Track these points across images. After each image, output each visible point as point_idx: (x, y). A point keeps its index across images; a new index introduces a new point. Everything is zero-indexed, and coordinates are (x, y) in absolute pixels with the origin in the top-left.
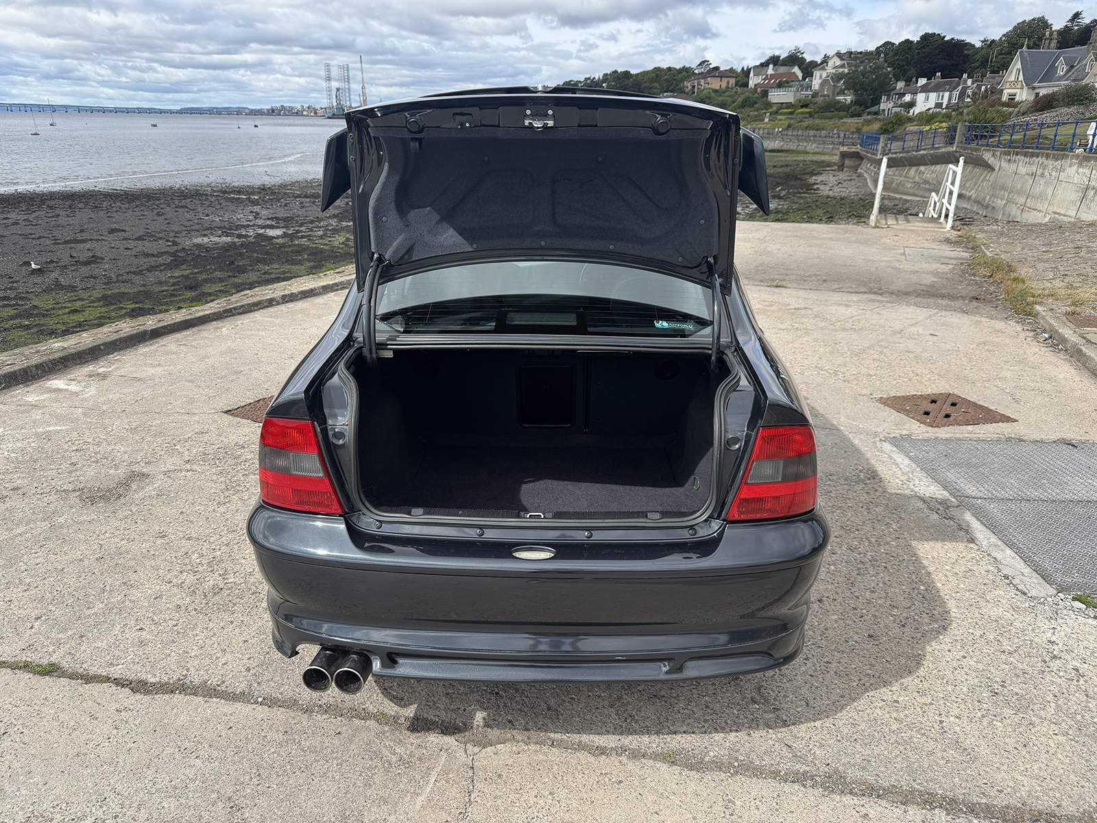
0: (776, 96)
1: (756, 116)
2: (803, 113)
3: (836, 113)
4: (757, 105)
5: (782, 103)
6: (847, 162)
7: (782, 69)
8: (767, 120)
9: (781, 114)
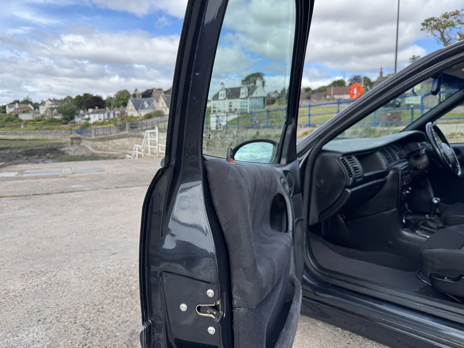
0: (24, 117)
1: (16, 125)
2: (40, 124)
3: (56, 123)
4: (15, 121)
5: (27, 120)
6: (75, 141)
7: (22, 106)
8: (22, 127)
9: (29, 124)
